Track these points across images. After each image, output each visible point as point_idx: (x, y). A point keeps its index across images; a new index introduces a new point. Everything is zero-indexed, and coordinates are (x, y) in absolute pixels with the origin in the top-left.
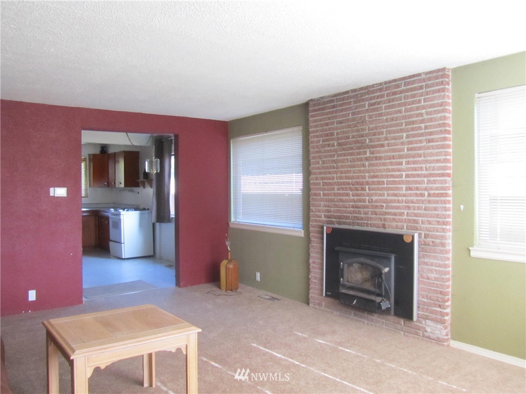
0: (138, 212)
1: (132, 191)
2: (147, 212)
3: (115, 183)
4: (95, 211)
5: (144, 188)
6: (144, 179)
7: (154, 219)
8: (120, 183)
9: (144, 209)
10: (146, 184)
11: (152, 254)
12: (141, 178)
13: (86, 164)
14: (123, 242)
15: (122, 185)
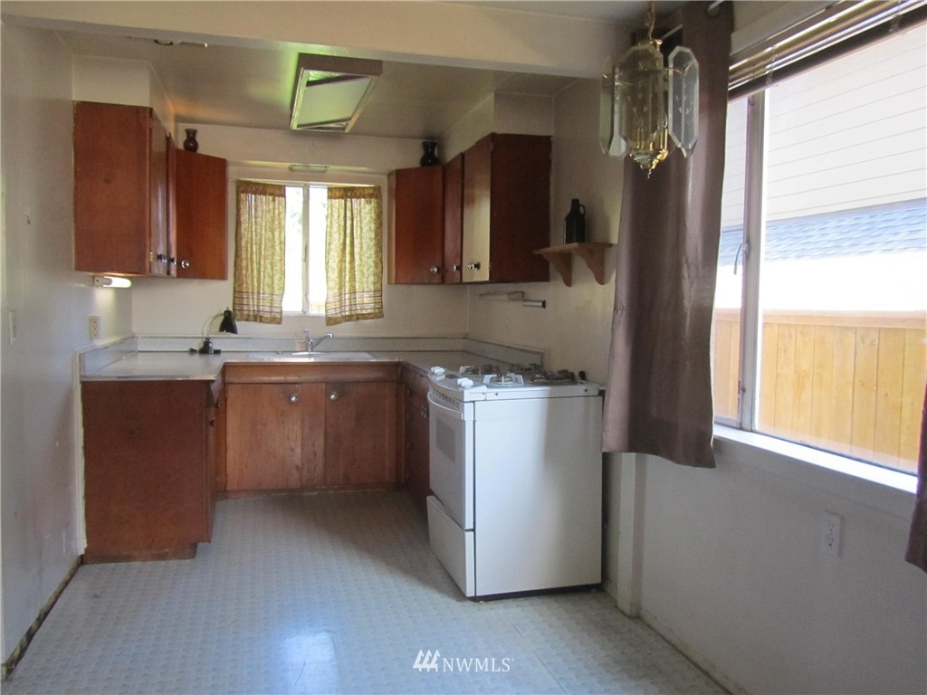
0: (538, 392)
1: (523, 297)
2: (579, 389)
3: (460, 268)
4: (398, 364)
5: (568, 283)
6: (569, 240)
7: (614, 434)
8: (477, 266)
9: (567, 377)
10: (580, 264)
11: (598, 580)
12: (558, 242)
13: (379, 206)
14: (469, 525)
15: (484, 274)
